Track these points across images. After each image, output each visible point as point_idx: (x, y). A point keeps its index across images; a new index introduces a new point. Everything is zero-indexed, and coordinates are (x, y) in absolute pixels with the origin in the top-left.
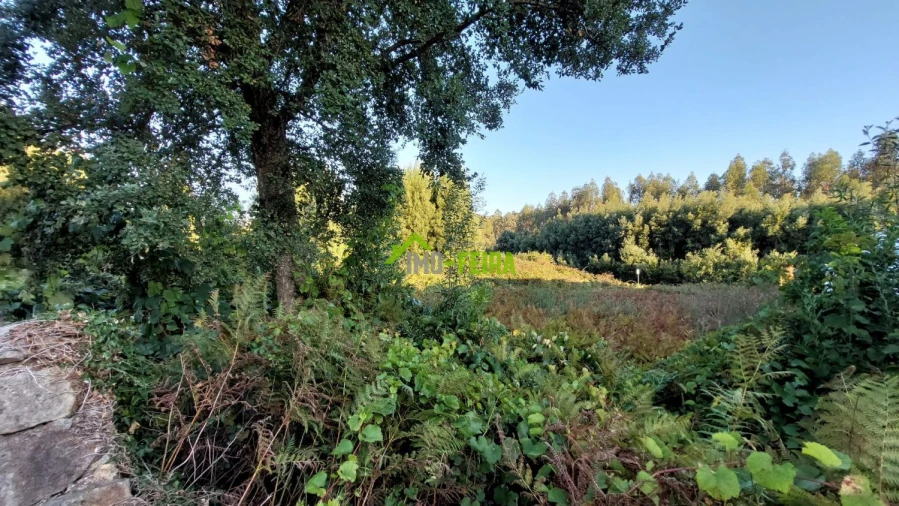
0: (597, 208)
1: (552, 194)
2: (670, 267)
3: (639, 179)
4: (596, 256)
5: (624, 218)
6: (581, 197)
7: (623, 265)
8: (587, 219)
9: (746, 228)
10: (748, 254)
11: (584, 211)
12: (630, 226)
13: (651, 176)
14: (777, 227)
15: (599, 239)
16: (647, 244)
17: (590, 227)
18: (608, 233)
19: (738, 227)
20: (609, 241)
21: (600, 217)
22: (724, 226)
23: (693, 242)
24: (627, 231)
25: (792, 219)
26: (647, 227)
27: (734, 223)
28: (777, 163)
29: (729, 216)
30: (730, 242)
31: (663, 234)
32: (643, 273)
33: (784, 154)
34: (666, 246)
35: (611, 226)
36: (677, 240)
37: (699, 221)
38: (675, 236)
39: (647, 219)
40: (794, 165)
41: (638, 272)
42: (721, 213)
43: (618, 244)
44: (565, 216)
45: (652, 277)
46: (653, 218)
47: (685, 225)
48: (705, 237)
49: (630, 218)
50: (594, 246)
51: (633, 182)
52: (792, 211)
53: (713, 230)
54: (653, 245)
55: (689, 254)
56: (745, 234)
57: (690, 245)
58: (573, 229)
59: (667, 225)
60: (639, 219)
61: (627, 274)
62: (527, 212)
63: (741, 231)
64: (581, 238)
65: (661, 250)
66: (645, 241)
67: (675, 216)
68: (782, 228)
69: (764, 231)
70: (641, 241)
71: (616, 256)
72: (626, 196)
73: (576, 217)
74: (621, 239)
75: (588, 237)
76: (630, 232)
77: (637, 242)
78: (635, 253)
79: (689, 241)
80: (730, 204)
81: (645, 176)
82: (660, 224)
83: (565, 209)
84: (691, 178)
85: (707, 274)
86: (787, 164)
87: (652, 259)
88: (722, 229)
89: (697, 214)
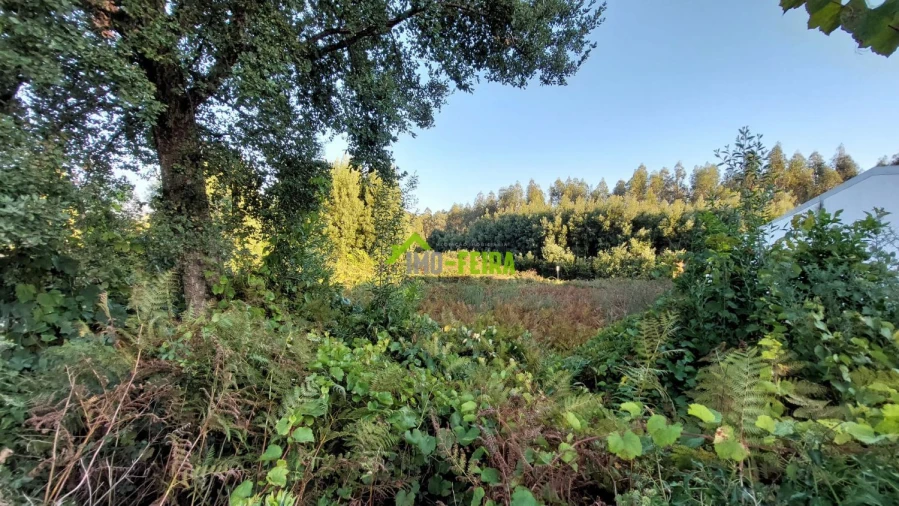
0: (521, 209)
1: (480, 193)
2: (585, 264)
3: (558, 182)
4: (521, 254)
5: (545, 219)
6: (507, 197)
7: (544, 263)
8: (513, 219)
9: (646, 229)
10: (648, 253)
11: (510, 211)
12: (551, 226)
13: (569, 180)
14: (671, 229)
15: (523, 238)
16: (565, 243)
17: (516, 227)
18: (531, 232)
19: (640, 228)
20: (533, 240)
21: (525, 217)
22: (629, 227)
23: (603, 241)
24: (548, 231)
25: (682, 222)
26: (565, 227)
27: (637, 224)
28: (672, 173)
29: (633, 218)
30: (633, 241)
31: (580, 234)
32: (562, 270)
33: (678, 165)
34: (581, 245)
35: (535, 226)
36: (591, 240)
37: (608, 223)
38: (589, 236)
39: (565, 220)
40: (685, 175)
41: (558, 269)
42: (625, 215)
43: (540, 242)
44: (493, 216)
45: (570, 273)
46: (571, 219)
47: (597, 225)
48: (613, 237)
49: (551, 219)
50: (519, 245)
51: (553, 185)
52: (683, 214)
53: (620, 231)
54: (570, 244)
55: (600, 252)
56: (646, 234)
57: (601, 244)
58: (500, 228)
59: (583, 226)
60: (558, 220)
61: (547, 271)
62: (456, 211)
63: (643, 232)
64: (508, 237)
65: (577, 248)
66: (563, 239)
67: (589, 218)
68: (675, 229)
69: (660, 232)
70: (560, 240)
71: (539, 254)
72: (547, 198)
73: (502, 217)
74: (543, 239)
75: (514, 236)
76: (551, 232)
77: (557, 242)
78: (556, 252)
79: (600, 240)
80: (633, 208)
81: (564, 180)
82: (577, 224)
83: (493, 209)
84: (602, 183)
85: (615, 270)
86: (680, 174)
87: (570, 256)
88: (627, 229)
89: (606, 216)
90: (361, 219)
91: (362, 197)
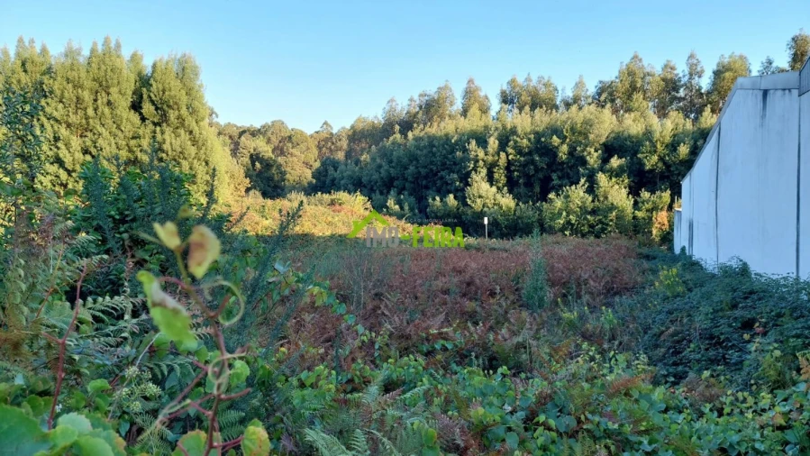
0: (446, 127)
1: (392, 101)
2: (530, 213)
3: (512, 82)
4: (438, 198)
5: (473, 142)
6: (431, 108)
7: (469, 212)
8: (432, 139)
9: (620, 157)
10: (617, 194)
11: (434, 130)
12: (481, 154)
13: (528, 79)
14: (655, 158)
15: (443, 173)
16: (503, 180)
17: (434, 154)
18: (455, 164)
19: (612, 156)
20: (455, 176)
21: (447, 137)
22: (596, 154)
23: (560, 178)
24: (477, 161)
25: (673, 146)
26: (503, 155)
27: (609, 149)
29: (603, 140)
30: (602, 178)
31: (525, 165)
32: (494, 223)
34: (529, 185)
35: (459, 154)
36: (541, 175)
37: (565, 148)
38: (537, 170)
39: (503, 144)
41: (486, 221)
42: (591, 137)
43: (465, 179)
44: (406, 136)
45: (510, 228)
46: (511, 143)
47: (550, 152)
48: (573, 169)
49: (482, 142)
50: (439, 183)
51: (505, 87)
52: (674, 136)
53: (583, 162)
54: (512, 185)
55: (552, 196)
56: (620, 167)
57: (556, 182)
58: (413, 158)
59: (530, 153)
60: (493, 143)
61: (467, 223)
62: (361, 126)
63: (615, 162)
64: (423, 171)
65: (522, 190)
66: (500, 175)
67: (538, 140)
68: (661, 159)
69: (641, 164)
70: (496, 176)
71: (462, 198)
73: (417, 139)
74: (468, 175)
75: (431, 170)
76: (481, 163)
77: (490, 179)
78: (487, 195)
79: (554, 176)
80: (606, 124)
82: (520, 152)
83: (406, 126)
84: (579, 85)
85: (569, 222)
87: (508, 201)
88: (593, 158)
89: (563, 138)
90: (133, 142)
91: (136, 107)
